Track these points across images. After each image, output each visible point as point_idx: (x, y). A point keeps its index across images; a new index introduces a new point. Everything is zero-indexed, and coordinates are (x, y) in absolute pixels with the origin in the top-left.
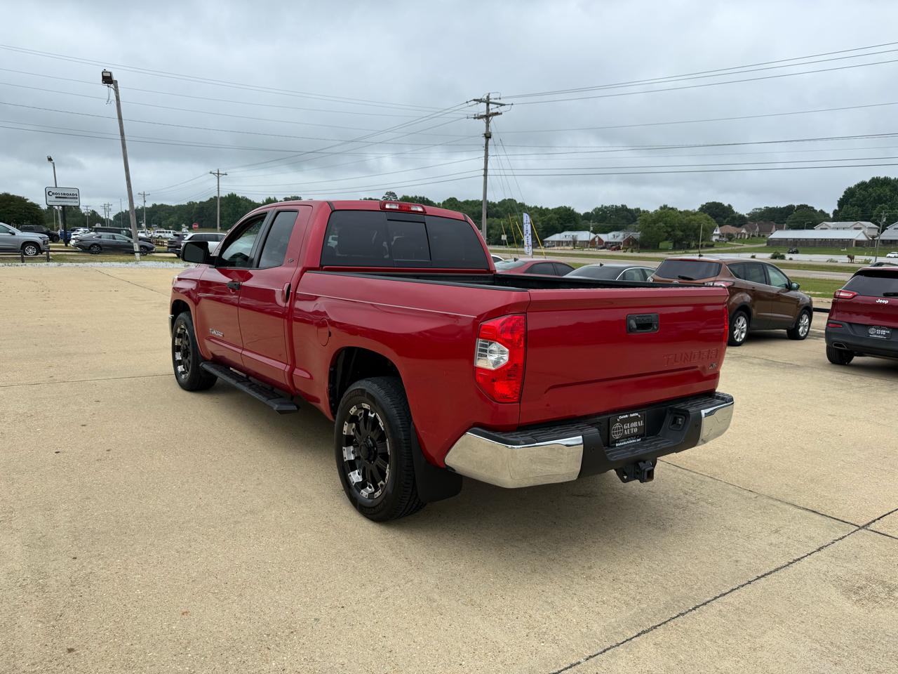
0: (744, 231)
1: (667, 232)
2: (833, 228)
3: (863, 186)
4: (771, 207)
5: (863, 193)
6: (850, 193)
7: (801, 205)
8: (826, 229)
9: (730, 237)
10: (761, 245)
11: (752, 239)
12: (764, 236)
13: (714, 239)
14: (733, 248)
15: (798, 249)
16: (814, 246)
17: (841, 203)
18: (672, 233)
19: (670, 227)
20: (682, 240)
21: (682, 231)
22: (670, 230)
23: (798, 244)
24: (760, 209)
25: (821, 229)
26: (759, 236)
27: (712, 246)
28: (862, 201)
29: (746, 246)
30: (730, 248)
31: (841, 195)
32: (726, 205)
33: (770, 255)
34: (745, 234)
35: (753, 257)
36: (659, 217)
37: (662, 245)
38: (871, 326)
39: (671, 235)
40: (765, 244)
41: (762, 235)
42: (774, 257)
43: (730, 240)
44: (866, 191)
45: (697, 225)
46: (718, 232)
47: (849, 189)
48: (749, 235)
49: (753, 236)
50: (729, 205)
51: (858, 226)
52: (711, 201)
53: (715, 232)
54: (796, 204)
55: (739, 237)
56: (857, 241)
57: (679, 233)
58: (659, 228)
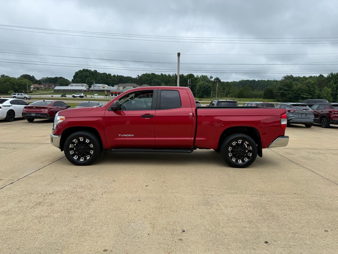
0: (42, 86)
1: (11, 86)
2: (75, 86)
3: (80, 71)
4: (49, 77)
5: (81, 74)
6: (77, 74)
7: (60, 77)
8: (72, 86)
9: (38, 89)
10: (51, 92)
11: (45, 89)
12: (50, 88)
13: (32, 89)
14: (41, 93)
15: (66, 93)
16: (71, 92)
17: (75, 77)
18: (14, 87)
19: (13, 84)
20: (18, 90)
21: (18, 86)
22: (12, 85)
23: (65, 91)
24: (45, 78)
25: (71, 86)
26: (48, 88)
27: (32, 92)
28: (81, 77)
29: (45, 92)
30: (40, 93)
31: (74, 74)
32: (31, 76)
33: (60, 95)
34: (43, 87)
35: (52, 96)
36: (7, 80)
37: (9, 92)
39: (13, 88)
40: (53, 91)
41: (49, 88)
42: (62, 96)
43: (38, 90)
44: (82, 73)
45: (24, 84)
46: (32, 87)
47: (76, 72)
48: (44, 88)
49: (46, 88)
50: (33, 76)
51: (82, 85)
52: (25, 74)
53: (31, 87)
54: (58, 77)
55: (41, 89)
56: (84, 90)
57: (17, 87)
58: (7, 85)
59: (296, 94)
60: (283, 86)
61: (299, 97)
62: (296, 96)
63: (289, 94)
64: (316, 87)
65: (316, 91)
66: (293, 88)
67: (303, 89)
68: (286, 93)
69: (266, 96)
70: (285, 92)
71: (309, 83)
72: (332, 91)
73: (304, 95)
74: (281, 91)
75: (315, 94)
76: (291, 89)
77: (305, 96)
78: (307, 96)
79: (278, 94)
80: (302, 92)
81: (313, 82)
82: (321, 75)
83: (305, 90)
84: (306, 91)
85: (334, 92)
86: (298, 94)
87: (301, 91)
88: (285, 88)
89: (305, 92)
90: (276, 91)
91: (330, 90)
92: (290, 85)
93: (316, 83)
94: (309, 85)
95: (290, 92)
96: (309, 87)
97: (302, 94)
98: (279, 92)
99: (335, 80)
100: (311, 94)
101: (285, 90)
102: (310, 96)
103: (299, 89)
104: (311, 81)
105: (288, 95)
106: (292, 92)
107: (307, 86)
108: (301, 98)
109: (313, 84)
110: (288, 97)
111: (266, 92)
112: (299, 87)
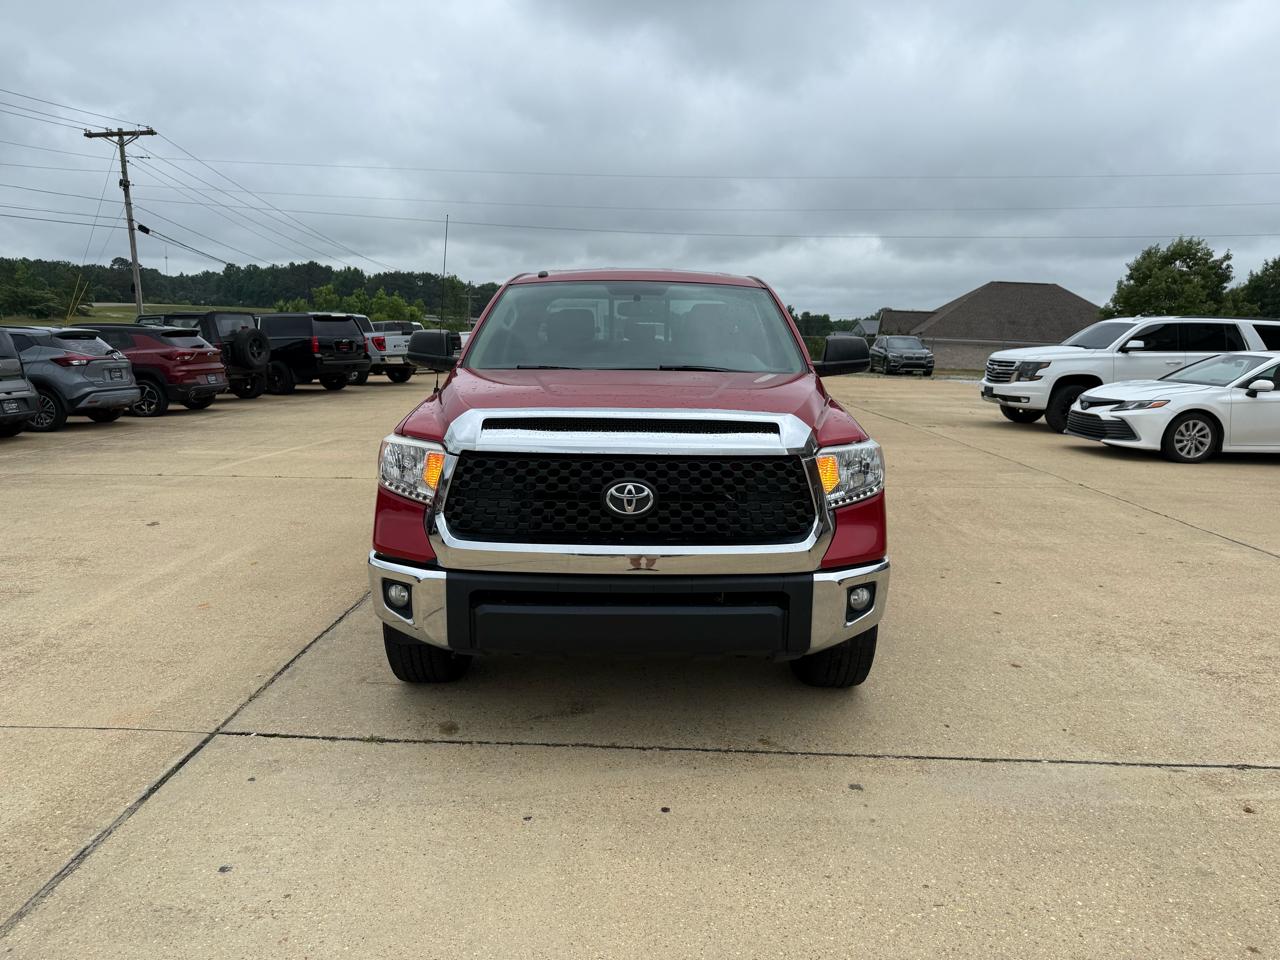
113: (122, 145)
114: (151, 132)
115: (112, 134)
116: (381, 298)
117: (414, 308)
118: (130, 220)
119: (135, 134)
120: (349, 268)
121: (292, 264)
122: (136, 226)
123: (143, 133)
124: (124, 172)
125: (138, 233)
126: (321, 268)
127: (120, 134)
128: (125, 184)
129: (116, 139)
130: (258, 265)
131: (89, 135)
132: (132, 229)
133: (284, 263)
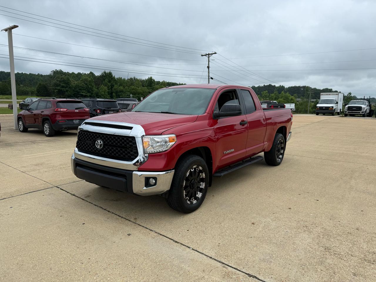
38: (74, 120)
59: (75, 91)
60: (60, 82)
61: (79, 94)
62: (75, 94)
63: (67, 91)
64: (93, 84)
65: (94, 89)
66: (71, 84)
67: (81, 86)
68: (64, 90)
69: (39, 93)
70: (62, 89)
71: (86, 80)
72: (108, 89)
73: (83, 92)
74: (59, 88)
75: (93, 92)
76: (69, 86)
77: (84, 94)
78: (86, 93)
79: (56, 91)
80: (80, 90)
81: (89, 79)
82: (91, 73)
83: (83, 88)
84: (85, 89)
85: (110, 91)
86: (76, 91)
87: (79, 88)
88: (62, 84)
89: (83, 90)
90: (51, 88)
91: (106, 88)
92: (67, 81)
93: (93, 81)
94: (86, 82)
95: (69, 89)
96: (86, 84)
97: (80, 91)
98: (55, 89)
99: (109, 78)
100: (89, 92)
101: (63, 87)
102: (89, 94)
103: (77, 86)
104: (88, 78)
105: (67, 93)
106: (70, 89)
107: (84, 83)
108: (80, 96)
109: (90, 82)
110: (66, 95)
111: (40, 88)
112: (77, 84)
113: (209, 57)
114: (215, 53)
115: (207, 55)
116: (282, 94)
117: (293, 97)
118: (209, 76)
119: (212, 54)
120: (281, 85)
121: (264, 85)
122: (210, 78)
123: (214, 54)
124: (209, 64)
125: (210, 79)
126: (272, 86)
127: (209, 54)
128: (208, 67)
129: (208, 56)
130: (255, 86)
131: (202, 56)
132: (209, 78)
133: (262, 85)
